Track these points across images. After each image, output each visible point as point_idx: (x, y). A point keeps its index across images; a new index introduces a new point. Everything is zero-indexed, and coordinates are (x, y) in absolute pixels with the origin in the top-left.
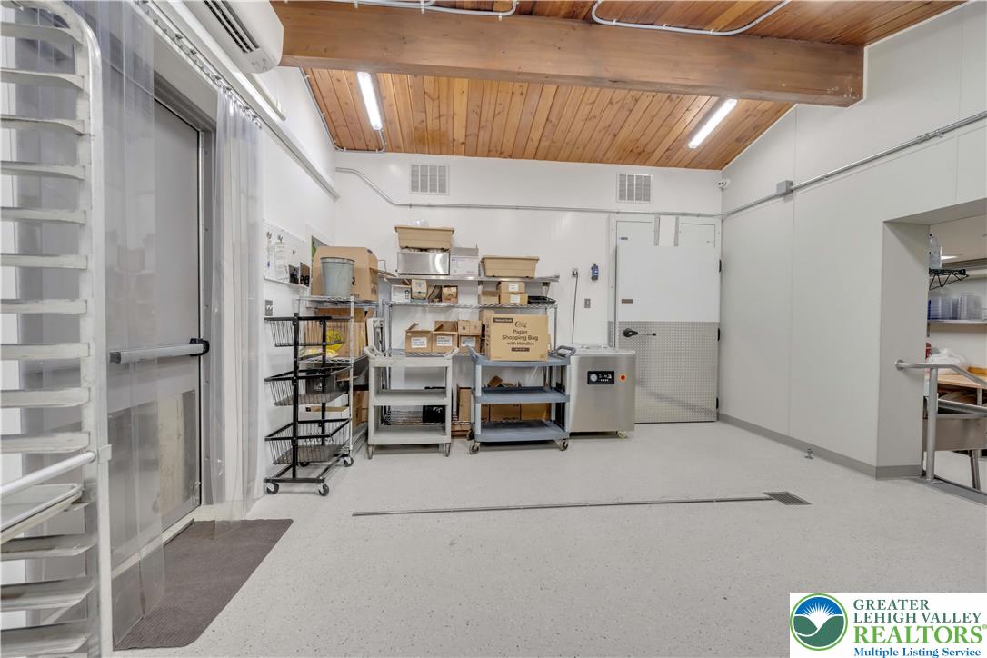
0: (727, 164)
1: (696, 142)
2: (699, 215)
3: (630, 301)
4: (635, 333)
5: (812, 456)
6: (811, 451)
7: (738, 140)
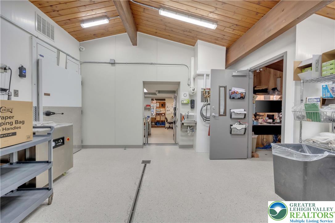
0: (83, 41)
1: (85, 26)
2: (73, 58)
3: (49, 95)
4: (54, 113)
5: (126, 148)
6: (125, 147)
7: (94, 35)
